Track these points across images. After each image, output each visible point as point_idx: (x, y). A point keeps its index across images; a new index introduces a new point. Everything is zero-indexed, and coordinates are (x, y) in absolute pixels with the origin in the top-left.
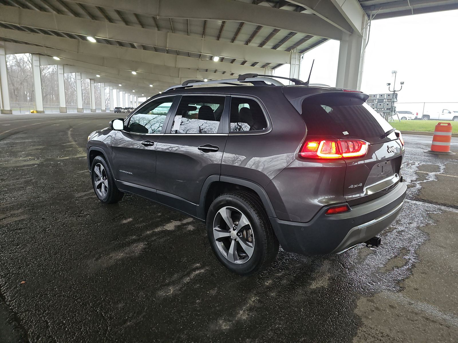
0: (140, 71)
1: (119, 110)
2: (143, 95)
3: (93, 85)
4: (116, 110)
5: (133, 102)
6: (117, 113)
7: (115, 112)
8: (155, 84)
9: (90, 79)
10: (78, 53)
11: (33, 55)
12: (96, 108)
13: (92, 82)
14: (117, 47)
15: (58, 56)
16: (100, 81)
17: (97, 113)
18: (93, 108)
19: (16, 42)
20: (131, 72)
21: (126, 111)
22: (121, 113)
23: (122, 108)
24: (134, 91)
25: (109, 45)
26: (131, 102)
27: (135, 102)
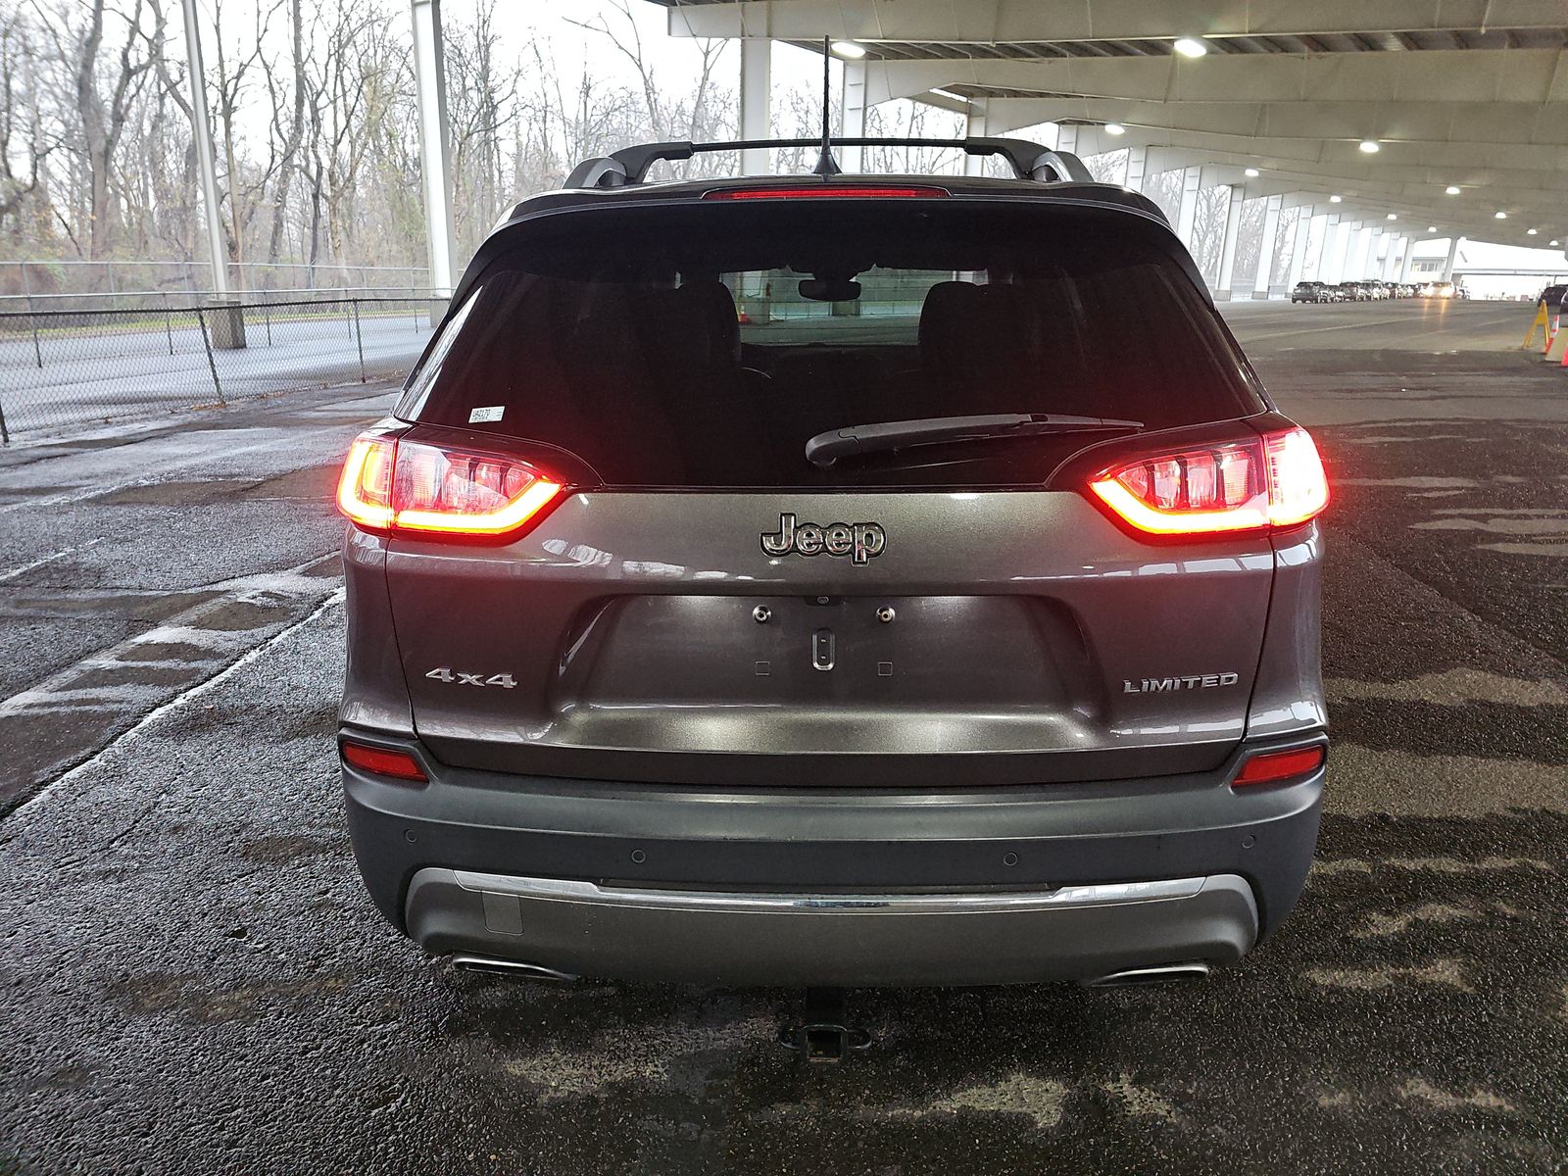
0: (1395, 136)
1: (1311, 294)
2: (1432, 230)
3: (1236, 207)
4: (1299, 291)
5: (1390, 262)
6: (1304, 302)
7: (1294, 301)
8: (1473, 183)
9: (1232, 186)
10: (1165, 101)
11: (1062, 126)
12: (1231, 287)
13: (1238, 195)
14: (1303, 58)
15: (1118, 122)
16: (1262, 188)
17: (1235, 304)
18: (1221, 288)
19: (1016, 94)
20: (1359, 144)
21: (1341, 294)
22: (1317, 302)
23: (1326, 284)
24: (1392, 217)
25: (1279, 56)
26: (1381, 260)
27: (1398, 260)
